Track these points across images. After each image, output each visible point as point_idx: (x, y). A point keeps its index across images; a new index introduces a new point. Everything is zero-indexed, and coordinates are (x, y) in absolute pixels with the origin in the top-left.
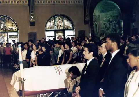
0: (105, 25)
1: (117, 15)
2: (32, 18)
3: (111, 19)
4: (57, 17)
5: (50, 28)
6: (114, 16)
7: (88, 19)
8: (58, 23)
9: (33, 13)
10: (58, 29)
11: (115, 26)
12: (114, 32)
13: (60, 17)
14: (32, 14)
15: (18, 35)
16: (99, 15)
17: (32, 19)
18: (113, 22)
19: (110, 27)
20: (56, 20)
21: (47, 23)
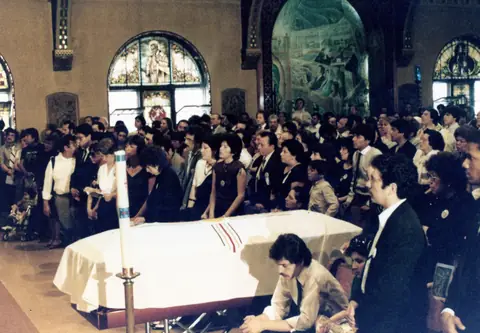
0: (305, 70)
1: (347, 37)
2: (64, 42)
3: (327, 52)
4: (147, 42)
5: (124, 78)
6: (337, 43)
7: (254, 50)
8: (151, 62)
9: (66, 25)
10: (150, 81)
11: (342, 76)
12: (338, 98)
13: (160, 42)
14: (61, 30)
15: (10, 103)
16: (287, 38)
17: (63, 49)
18: (335, 61)
19: (323, 78)
20: (145, 50)
21: (113, 62)
